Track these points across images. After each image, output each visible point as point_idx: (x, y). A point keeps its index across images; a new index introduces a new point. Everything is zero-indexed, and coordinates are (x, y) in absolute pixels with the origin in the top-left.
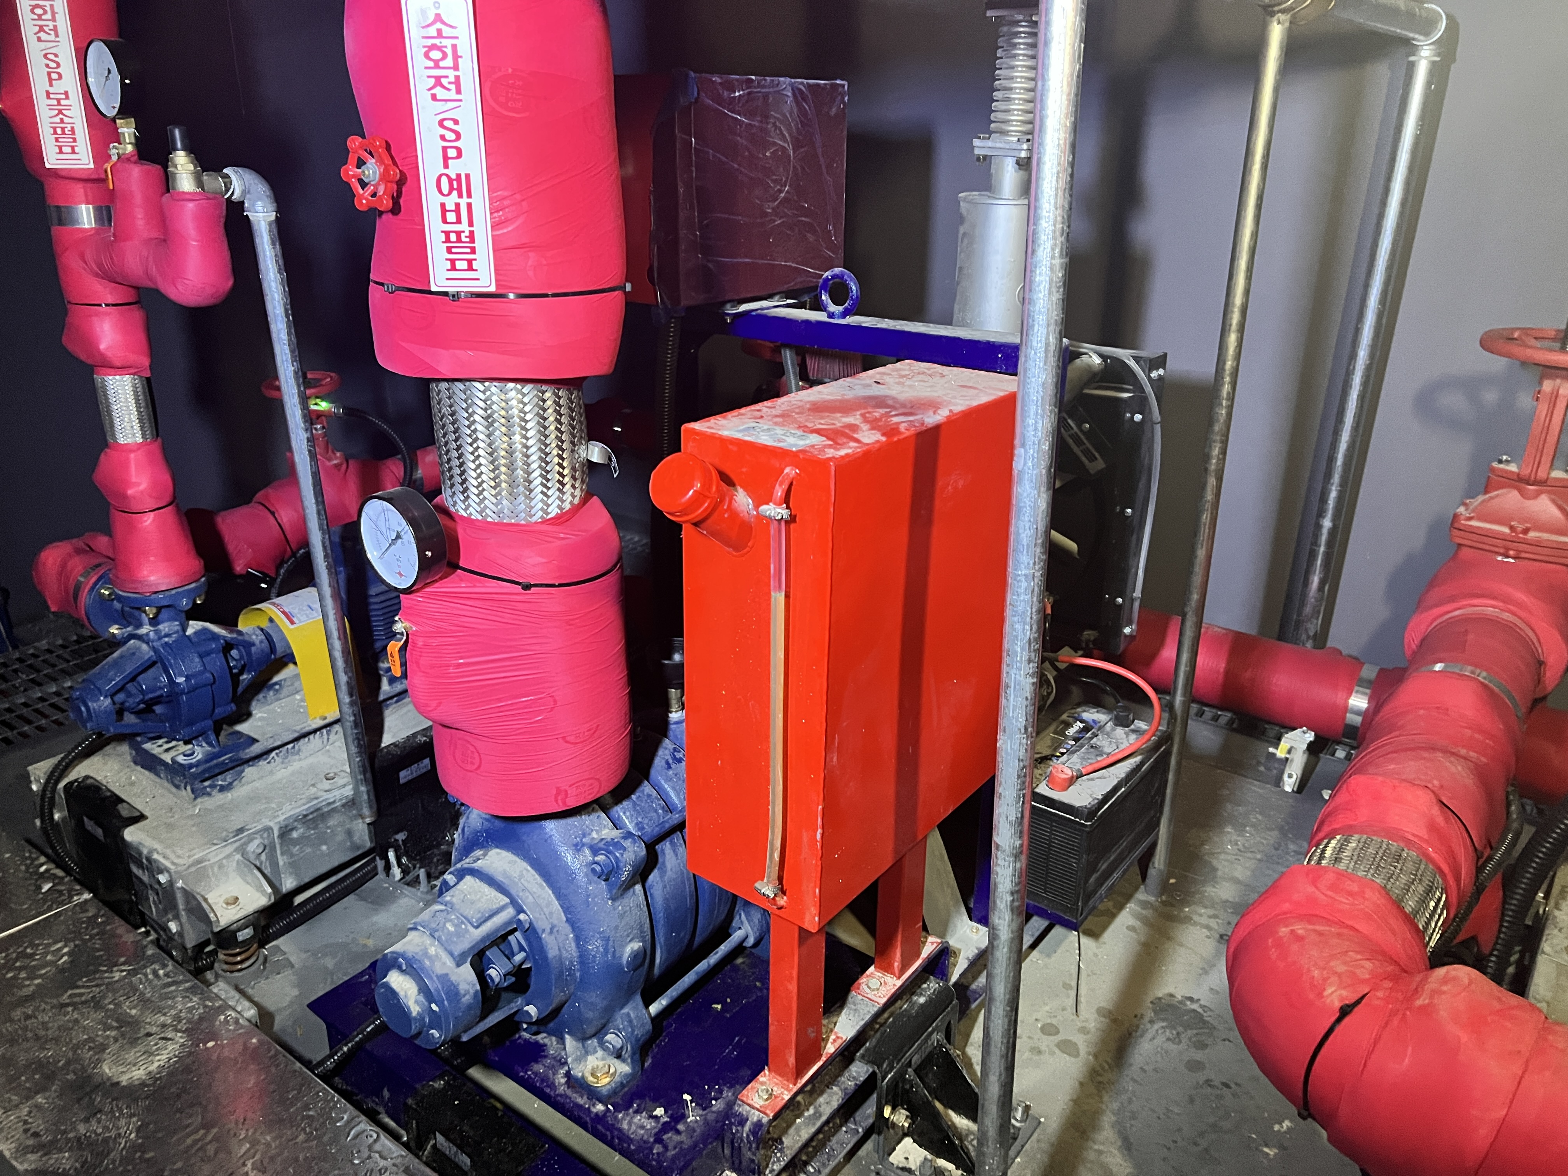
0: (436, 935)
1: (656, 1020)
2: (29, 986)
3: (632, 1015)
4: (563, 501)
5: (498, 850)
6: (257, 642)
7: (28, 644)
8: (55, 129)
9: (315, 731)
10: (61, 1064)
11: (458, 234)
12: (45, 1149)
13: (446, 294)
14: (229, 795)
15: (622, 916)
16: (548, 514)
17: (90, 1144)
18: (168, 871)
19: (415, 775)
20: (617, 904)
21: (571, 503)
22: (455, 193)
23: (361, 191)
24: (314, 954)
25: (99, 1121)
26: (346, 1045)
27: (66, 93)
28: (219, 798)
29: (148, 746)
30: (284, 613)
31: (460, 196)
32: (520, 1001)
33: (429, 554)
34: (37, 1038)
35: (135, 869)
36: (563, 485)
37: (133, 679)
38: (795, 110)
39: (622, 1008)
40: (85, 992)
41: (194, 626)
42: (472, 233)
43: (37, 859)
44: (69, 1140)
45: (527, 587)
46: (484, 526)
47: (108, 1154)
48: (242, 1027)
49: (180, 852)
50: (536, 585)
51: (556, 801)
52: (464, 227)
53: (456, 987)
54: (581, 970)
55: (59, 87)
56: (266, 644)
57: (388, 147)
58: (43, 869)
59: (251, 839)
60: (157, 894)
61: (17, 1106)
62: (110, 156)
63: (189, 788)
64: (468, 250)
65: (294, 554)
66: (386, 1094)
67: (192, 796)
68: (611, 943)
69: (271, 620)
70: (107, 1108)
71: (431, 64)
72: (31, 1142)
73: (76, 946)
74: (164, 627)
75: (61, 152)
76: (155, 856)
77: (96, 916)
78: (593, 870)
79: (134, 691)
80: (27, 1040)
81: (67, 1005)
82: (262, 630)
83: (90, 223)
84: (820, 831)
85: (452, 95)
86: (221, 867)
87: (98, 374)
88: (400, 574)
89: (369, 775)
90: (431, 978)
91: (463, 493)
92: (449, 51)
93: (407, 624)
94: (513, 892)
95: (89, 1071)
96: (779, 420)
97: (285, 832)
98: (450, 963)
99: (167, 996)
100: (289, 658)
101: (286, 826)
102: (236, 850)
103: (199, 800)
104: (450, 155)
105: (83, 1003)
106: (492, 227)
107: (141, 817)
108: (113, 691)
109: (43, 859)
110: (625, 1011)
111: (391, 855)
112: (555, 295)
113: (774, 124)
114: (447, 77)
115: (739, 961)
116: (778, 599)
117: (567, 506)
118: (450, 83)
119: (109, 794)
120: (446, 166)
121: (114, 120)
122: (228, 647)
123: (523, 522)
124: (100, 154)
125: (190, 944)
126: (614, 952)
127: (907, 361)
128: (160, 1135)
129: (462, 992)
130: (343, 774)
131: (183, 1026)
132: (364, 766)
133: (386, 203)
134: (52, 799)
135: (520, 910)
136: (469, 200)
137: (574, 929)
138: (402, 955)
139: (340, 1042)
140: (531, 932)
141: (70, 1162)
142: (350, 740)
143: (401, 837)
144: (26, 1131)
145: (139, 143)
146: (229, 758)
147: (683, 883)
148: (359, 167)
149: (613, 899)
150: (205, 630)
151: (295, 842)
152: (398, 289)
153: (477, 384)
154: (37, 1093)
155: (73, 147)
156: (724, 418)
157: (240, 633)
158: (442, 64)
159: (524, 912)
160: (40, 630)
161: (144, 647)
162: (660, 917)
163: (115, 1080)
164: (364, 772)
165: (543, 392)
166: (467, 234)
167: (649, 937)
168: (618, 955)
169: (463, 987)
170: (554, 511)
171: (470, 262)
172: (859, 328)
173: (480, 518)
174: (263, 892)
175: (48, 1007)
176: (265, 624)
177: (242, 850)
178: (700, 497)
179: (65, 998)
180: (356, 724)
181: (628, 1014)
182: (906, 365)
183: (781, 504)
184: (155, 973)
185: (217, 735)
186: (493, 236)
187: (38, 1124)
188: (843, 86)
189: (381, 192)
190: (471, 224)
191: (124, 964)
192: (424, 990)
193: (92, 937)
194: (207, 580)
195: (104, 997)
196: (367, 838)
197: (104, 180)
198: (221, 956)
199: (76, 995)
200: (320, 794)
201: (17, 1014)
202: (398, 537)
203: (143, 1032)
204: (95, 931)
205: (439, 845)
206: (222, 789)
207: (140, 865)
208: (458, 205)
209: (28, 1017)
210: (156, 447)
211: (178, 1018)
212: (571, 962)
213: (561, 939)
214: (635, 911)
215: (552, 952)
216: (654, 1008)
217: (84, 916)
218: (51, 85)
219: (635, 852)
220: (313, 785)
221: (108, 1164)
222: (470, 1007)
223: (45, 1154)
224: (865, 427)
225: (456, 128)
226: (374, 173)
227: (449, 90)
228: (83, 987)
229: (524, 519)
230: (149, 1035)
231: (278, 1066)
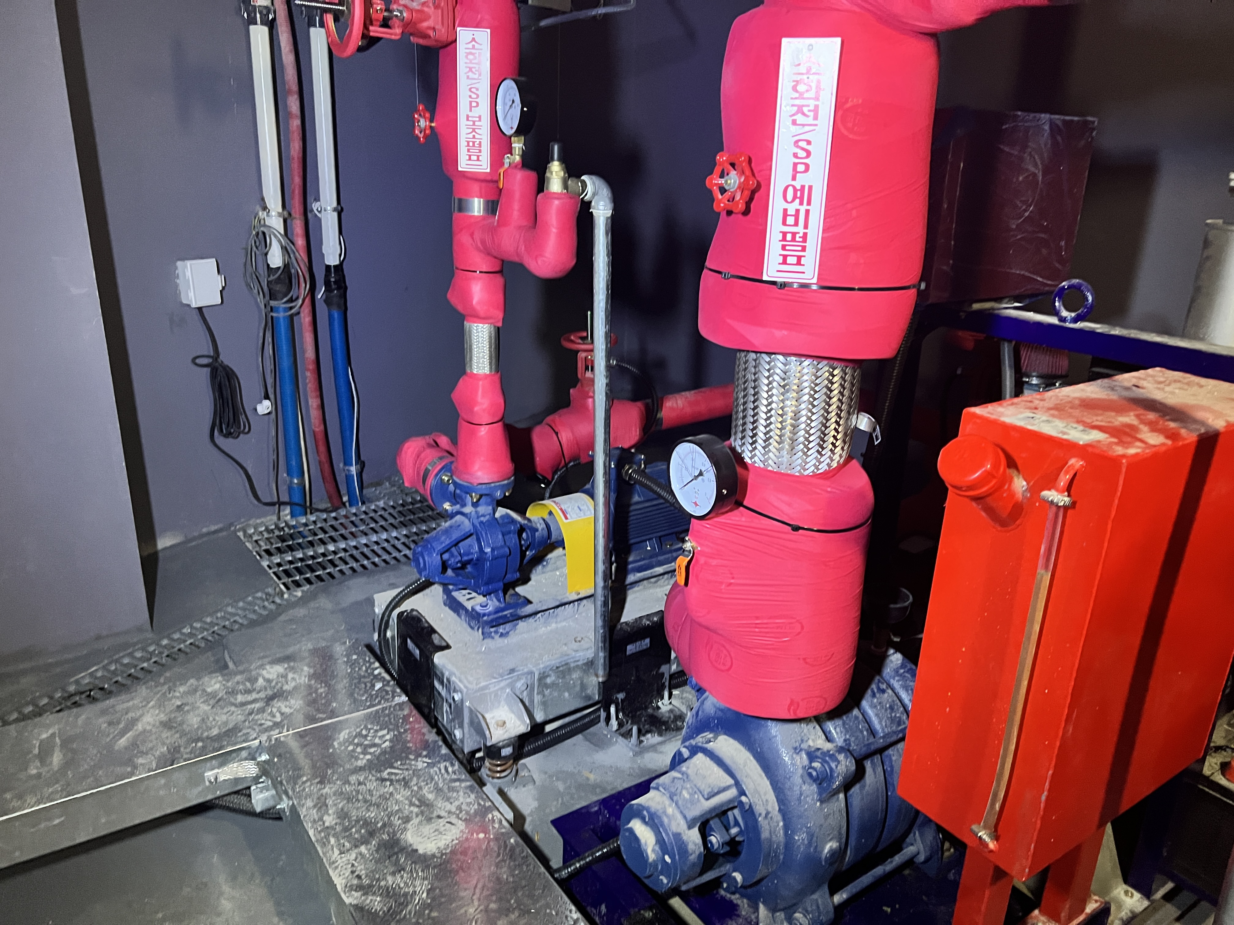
0: (675, 798)
1: (838, 909)
2: (362, 759)
3: (820, 902)
4: (832, 460)
5: (725, 737)
6: (540, 529)
7: (372, 502)
8: (468, 142)
9: (570, 603)
10: (379, 825)
11: (794, 234)
12: (365, 889)
13: (774, 283)
14: (506, 641)
15: (826, 817)
16: (818, 469)
17: (395, 894)
18: (461, 692)
19: (638, 650)
20: (824, 806)
21: (838, 462)
22: (797, 201)
23: (720, 197)
24: (551, 777)
25: (402, 877)
26: (579, 861)
27: (480, 117)
28: (499, 642)
29: (455, 594)
30: (561, 509)
31: (801, 203)
32: (728, 867)
33: (725, 492)
34: (365, 801)
35: (437, 684)
36: (835, 447)
37: (456, 544)
38: (1050, 142)
39: (813, 893)
40: (398, 772)
41: (501, 512)
42: (805, 235)
43: (374, 663)
44: (380, 887)
45: (796, 528)
46: (765, 473)
47: (407, 906)
48: (504, 827)
49: (471, 679)
50: (803, 529)
51: (789, 710)
52: (800, 229)
53: (686, 846)
54: (785, 855)
55: (475, 112)
56: (545, 532)
57: (750, 161)
58: (376, 672)
59: (519, 678)
60: (450, 707)
61: (348, 850)
62: (504, 164)
63: (480, 630)
64: (800, 248)
65: (566, 465)
66: (603, 908)
67: (481, 637)
68: (815, 839)
69: (551, 513)
70: (408, 868)
71: (797, 95)
72: (355, 882)
73: (394, 735)
74: (482, 509)
75: (470, 159)
76: (453, 679)
77: (409, 715)
78: (810, 775)
79: (456, 553)
80: (358, 800)
81: (386, 780)
82: (544, 520)
83: (479, 211)
84: (1046, 793)
85: (810, 121)
86: (496, 695)
87: (468, 321)
88: (696, 504)
89: (607, 645)
90: (667, 834)
91: (751, 444)
92: (814, 85)
93: (694, 544)
94: (738, 777)
95: (398, 835)
96: (1055, 412)
97: (543, 677)
98: (683, 825)
99: (453, 789)
100: (561, 544)
101: (544, 673)
102: (508, 685)
103: (486, 641)
104: (798, 170)
105: (398, 781)
106: (823, 230)
107: (448, 647)
108: (442, 551)
109: (377, 664)
110: (815, 896)
111: (613, 709)
112: (860, 289)
113: (1030, 154)
114: (808, 106)
115: (907, 872)
116: (1044, 577)
117: (834, 465)
118: (809, 111)
119: (426, 625)
120: (794, 178)
121: (510, 137)
122: (522, 529)
123: (797, 474)
124: (496, 161)
125: (466, 751)
126: (816, 847)
127: (1158, 369)
128: (443, 900)
129: (690, 851)
130: (586, 639)
131: (463, 815)
132: (605, 637)
133: (741, 206)
134: (388, 622)
135: (742, 793)
136: (808, 207)
137: (784, 820)
138: (648, 809)
139: (573, 858)
140: (749, 813)
141: (381, 905)
142: (599, 615)
143: (621, 696)
144: (353, 872)
145: (524, 155)
146: (511, 614)
147: (878, 796)
148: (722, 176)
149: (822, 802)
150: (508, 516)
151: (547, 686)
152: (733, 276)
153: (781, 357)
154: (362, 844)
155: (478, 156)
156: (1001, 405)
157: (529, 520)
158: (806, 95)
159: (745, 795)
160: (380, 493)
161: (466, 521)
162: (855, 824)
163: (415, 848)
164: (604, 642)
165: (834, 369)
166: (801, 235)
167: (844, 840)
168: (819, 849)
169: (691, 847)
170: (823, 467)
171: (799, 258)
172: (1092, 333)
173: (762, 466)
174: (523, 721)
175: (374, 778)
176: (546, 516)
177: (512, 686)
178: (988, 476)
179: (385, 775)
180: (605, 603)
181: (817, 900)
182: (1156, 372)
183: (1064, 492)
184: (446, 769)
185: (505, 594)
186: (822, 238)
187: (361, 869)
188: (1094, 122)
189: (738, 197)
190: (806, 227)
191: (426, 756)
192: (660, 841)
193: (405, 731)
194: (515, 479)
195: (411, 779)
196: (596, 692)
197: (497, 182)
198: (487, 763)
199: (392, 773)
200: (570, 652)
201: (353, 779)
202: (701, 474)
203: (435, 814)
204: (408, 727)
205: (646, 708)
206: (502, 635)
207: (442, 683)
208: (798, 211)
209: (360, 783)
210: (497, 378)
211: (459, 808)
212: (778, 847)
213: (773, 824)
214: (837, 815)
215: (765, 835)
216: (838, 898)
217: (401, 714)
218: (471, 110)
219: (846, 766)
220: (565, 644)
221: (405, 915)
222: (694, 864)
223: (364, 895)
224: (1144, 428)
225: (808, 147)
226: (735, 182)
227: (807, 116)
228: (398, 768)
229: (800, 471)
230: (439, 817)
231: (527, 866)
